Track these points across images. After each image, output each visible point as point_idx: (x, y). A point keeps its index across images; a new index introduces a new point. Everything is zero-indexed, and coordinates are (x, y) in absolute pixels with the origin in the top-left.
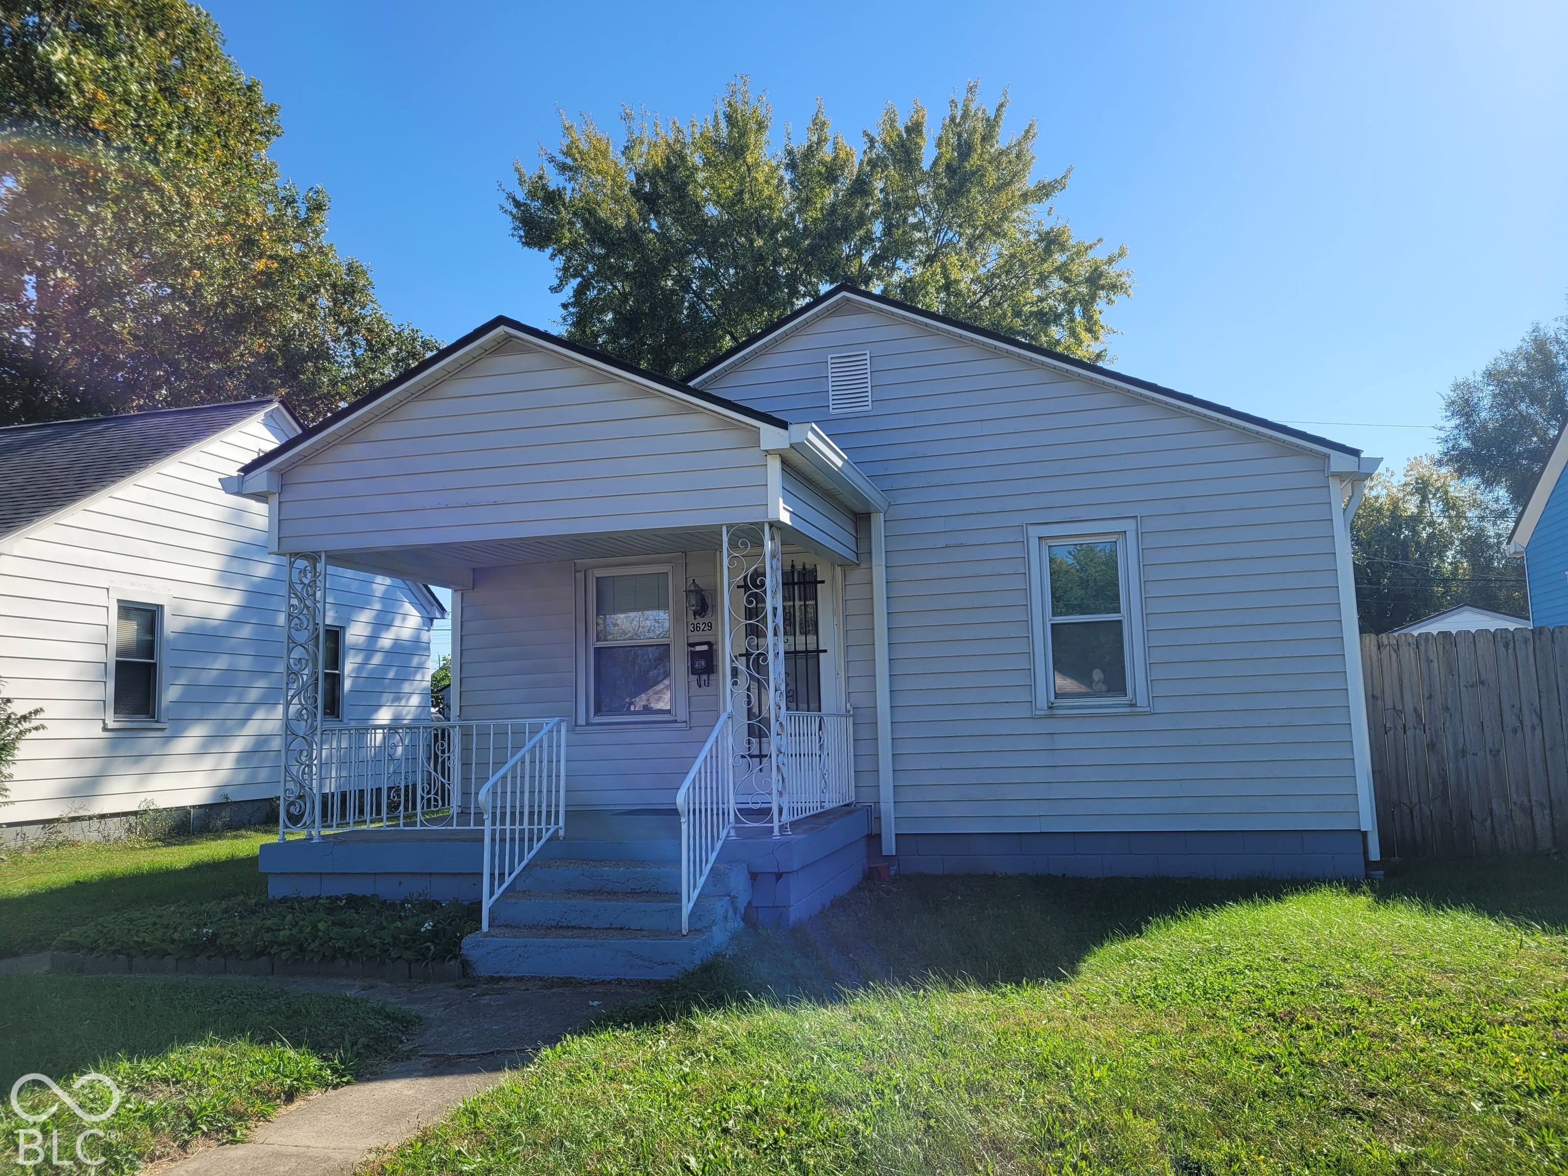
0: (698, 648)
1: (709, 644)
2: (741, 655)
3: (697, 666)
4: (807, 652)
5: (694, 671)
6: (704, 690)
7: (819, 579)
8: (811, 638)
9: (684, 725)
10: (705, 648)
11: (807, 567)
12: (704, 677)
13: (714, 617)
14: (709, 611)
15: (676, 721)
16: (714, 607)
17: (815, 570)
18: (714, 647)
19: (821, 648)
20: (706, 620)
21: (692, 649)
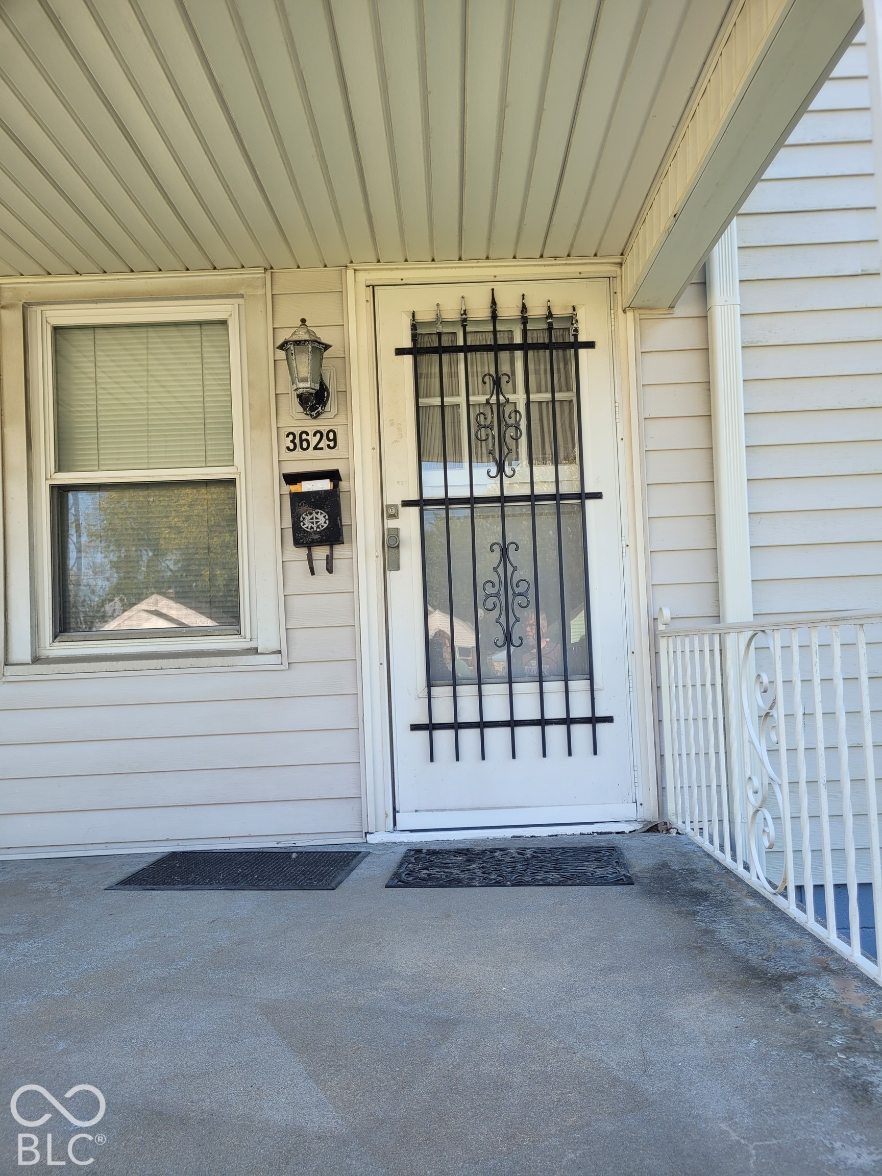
0: (307, 486)
1: (334, 476)
2: (406, 504)
3: (307, 524)
4: (557, 497)
5: (302, 539)
6: (323, 579)
7: (582, 338)
8: (568, 471)
9: (275, 658)
10: (325, 485)
11: (556, 311)
12: (320, 553)
13: (341, 419)
14: (331, 405)
15: (255, 651)
16: (344, 393)
17: (572, 319)
18: (343, 485)
19: (589, 489)
20: (322, 424)
21: (295, 488)
